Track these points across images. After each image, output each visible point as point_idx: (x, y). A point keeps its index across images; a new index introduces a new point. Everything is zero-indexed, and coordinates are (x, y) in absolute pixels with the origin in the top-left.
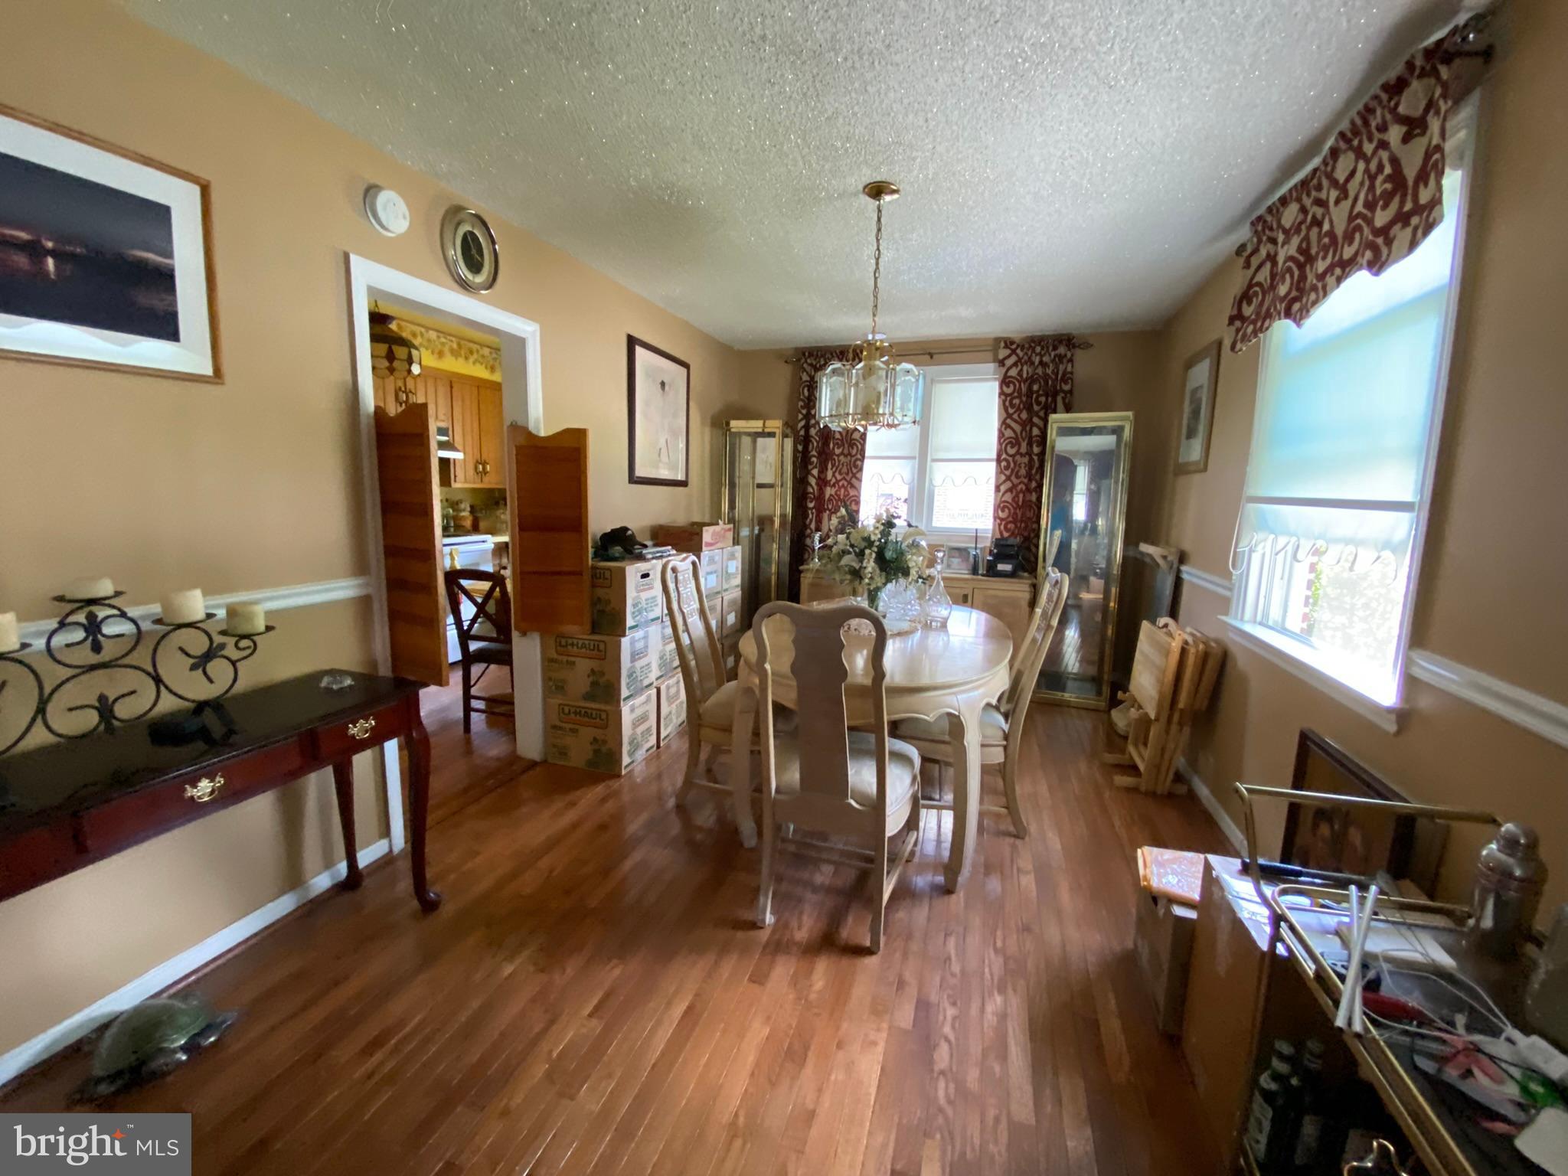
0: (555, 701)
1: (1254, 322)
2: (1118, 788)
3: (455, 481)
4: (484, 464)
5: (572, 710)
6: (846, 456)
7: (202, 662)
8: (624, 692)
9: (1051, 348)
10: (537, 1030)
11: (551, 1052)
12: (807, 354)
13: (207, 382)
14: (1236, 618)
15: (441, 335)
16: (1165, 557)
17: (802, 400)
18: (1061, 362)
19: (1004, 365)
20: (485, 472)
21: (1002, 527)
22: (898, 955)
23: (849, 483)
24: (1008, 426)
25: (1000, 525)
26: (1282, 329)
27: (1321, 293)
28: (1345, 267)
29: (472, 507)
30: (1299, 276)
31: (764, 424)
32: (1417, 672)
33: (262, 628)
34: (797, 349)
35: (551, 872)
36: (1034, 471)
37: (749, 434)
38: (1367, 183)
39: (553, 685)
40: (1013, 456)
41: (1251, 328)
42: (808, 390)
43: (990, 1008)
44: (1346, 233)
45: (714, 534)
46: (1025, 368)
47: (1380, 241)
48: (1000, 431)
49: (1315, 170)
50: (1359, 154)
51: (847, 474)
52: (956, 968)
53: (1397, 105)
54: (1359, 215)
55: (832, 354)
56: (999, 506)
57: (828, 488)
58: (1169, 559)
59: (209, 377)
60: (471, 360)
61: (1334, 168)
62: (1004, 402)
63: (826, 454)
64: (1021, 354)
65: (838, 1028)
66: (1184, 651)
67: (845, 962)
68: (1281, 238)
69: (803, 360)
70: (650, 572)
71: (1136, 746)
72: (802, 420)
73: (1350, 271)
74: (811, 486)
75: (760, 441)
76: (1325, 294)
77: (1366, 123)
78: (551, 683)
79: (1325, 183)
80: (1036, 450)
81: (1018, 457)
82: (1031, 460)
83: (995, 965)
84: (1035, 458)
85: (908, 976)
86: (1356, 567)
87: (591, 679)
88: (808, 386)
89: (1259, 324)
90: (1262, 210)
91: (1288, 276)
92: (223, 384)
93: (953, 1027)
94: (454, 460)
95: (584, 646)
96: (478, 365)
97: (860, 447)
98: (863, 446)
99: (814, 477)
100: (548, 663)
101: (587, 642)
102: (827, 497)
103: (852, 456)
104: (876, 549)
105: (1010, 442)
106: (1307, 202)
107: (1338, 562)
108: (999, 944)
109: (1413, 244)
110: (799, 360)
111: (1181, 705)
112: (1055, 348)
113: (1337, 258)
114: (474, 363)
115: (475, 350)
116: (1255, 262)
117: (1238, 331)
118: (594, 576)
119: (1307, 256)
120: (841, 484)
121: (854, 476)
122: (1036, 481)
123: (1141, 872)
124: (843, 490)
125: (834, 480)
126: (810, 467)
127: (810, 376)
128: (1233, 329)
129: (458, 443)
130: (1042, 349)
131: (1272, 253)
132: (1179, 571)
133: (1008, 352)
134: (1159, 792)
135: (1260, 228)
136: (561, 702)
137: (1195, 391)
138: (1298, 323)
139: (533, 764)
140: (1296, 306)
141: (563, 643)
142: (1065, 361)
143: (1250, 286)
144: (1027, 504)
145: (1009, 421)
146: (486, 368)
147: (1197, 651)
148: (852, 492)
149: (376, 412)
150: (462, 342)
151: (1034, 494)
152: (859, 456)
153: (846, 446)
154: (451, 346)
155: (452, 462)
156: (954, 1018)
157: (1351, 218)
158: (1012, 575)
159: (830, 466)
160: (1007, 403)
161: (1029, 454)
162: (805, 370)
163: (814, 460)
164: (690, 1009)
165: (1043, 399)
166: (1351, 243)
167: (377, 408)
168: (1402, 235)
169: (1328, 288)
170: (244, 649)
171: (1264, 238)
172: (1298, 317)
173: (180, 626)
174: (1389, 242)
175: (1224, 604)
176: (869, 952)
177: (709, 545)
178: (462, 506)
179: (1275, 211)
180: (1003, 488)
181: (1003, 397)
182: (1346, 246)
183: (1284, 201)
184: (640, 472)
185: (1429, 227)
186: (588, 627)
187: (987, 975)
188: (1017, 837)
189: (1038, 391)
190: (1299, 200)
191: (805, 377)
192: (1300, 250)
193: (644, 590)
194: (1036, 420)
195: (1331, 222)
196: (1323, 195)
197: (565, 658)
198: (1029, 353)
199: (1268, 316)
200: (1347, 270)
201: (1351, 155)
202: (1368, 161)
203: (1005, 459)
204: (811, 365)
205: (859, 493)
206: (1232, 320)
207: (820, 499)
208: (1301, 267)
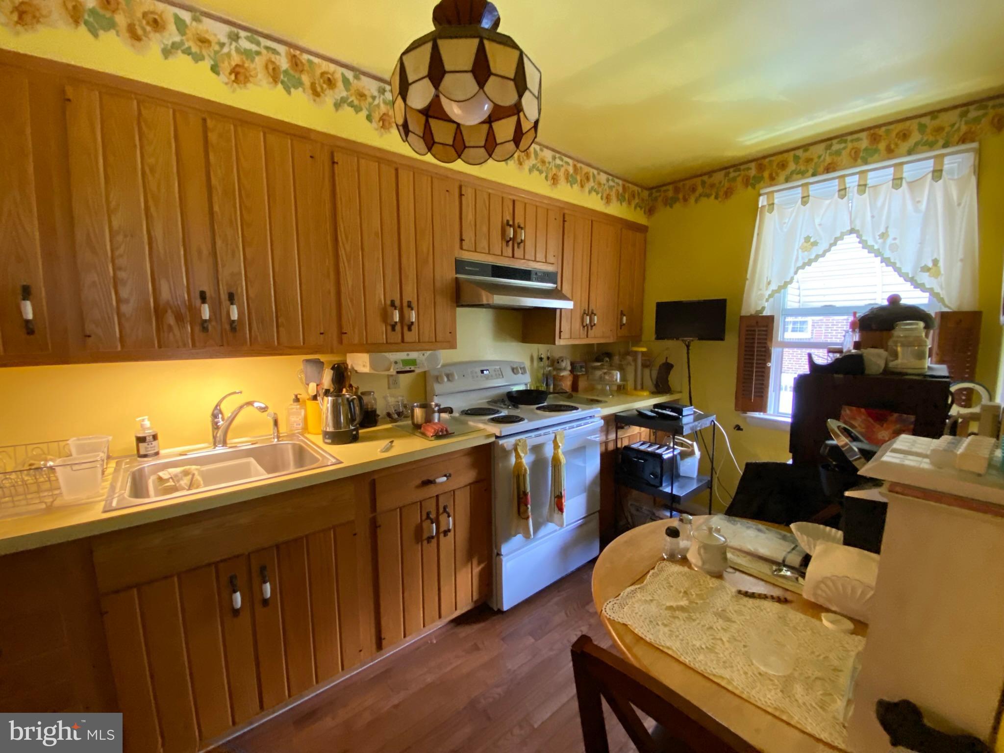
3: (560, 338)
4: (592, 314)
15: (557, 155)
20: (592, 325)
29: (572, 364)
60: (587, 188)
94: (561, 309)
115: (591, 175)
129: (566, 290)
150: (579, 165)
154: (566, 170)
155: (558, 312)
178: (563, 364)
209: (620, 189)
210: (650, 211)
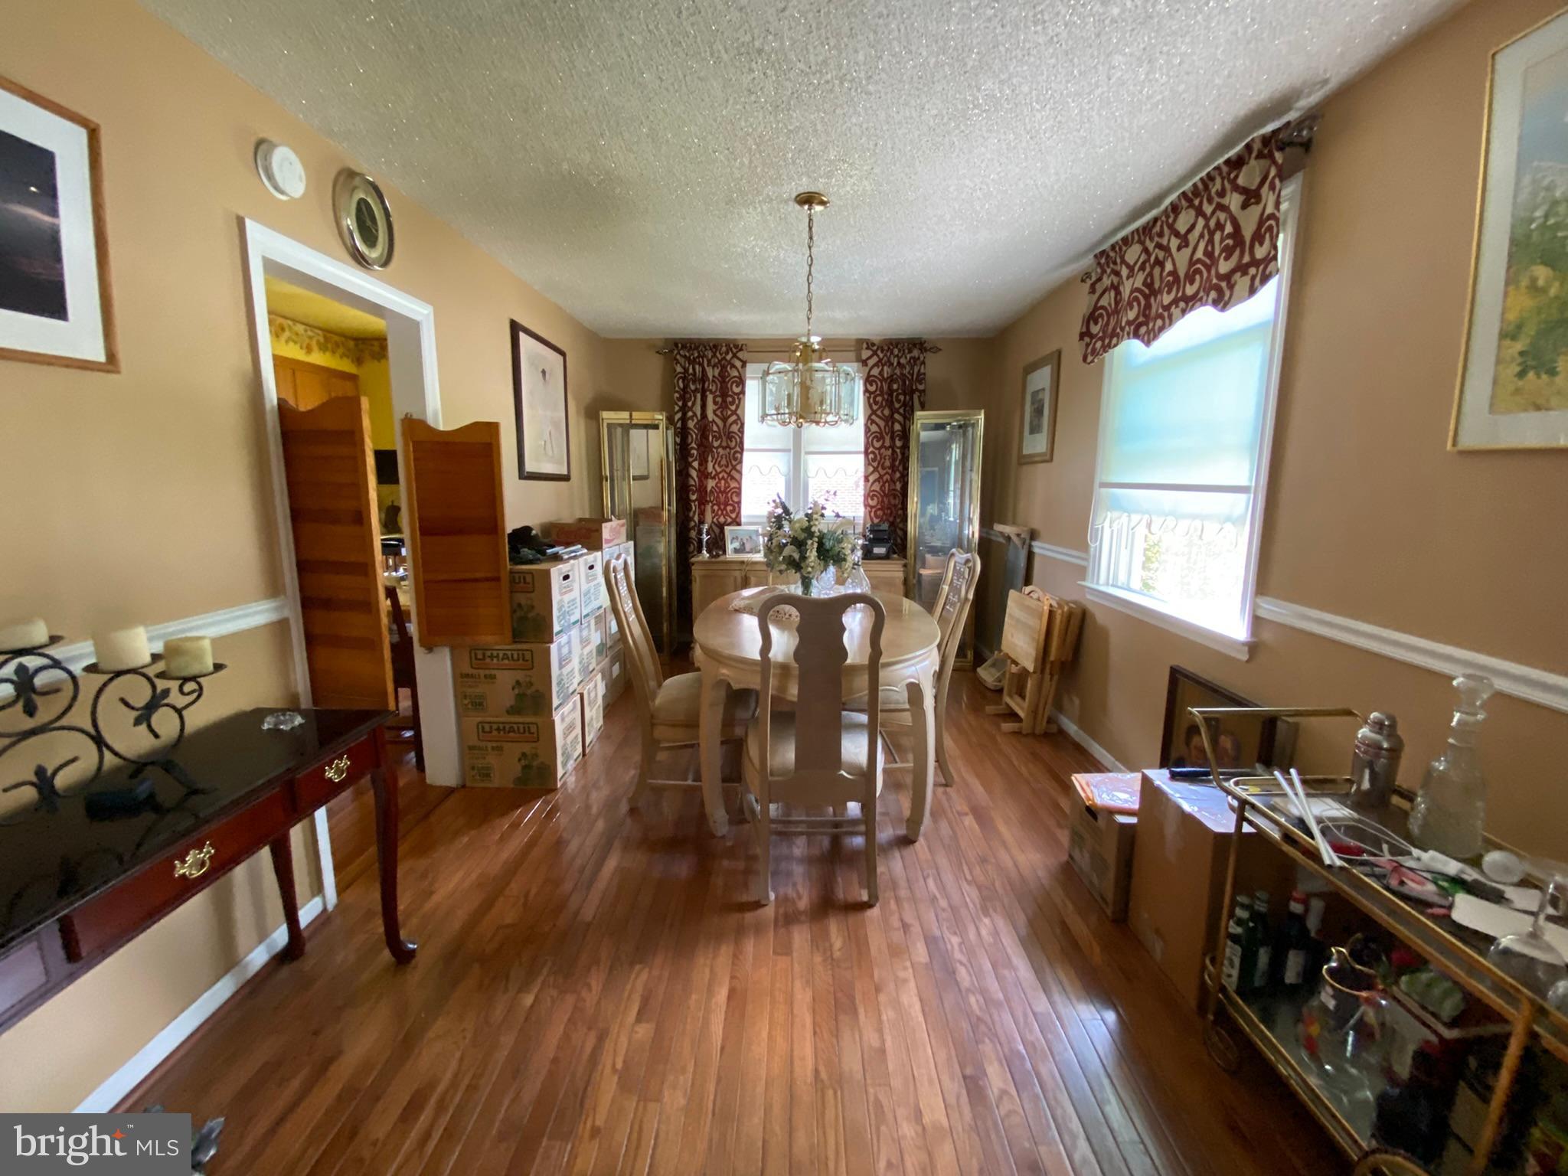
0: (473, 720)
1: (1102, 339)
2: (1005, 734)
5: (495, 726)
6: (724, 448)
7: (145, 716)
8: (555, 702)
9: (906, 351)
10: (588, 1049)
11: (614, 1065)
12: (680, 345)
13: (99, 370)
14: (1092, 582)
16: (1018, 535)
17: (677, 392)
18: (915, 364)
19: (867, 365)
21: (872, 514)
22: (893, 905)
23: (729, 474)
24: (873, 422)
25: (870, 512)
26: (1132, 347)
27: (1167, 321)
28: (1189, 302)
30: (1145, 305)
31: (631, 416)
32: (1261, 613)
33: (211, 668)
34: (667, 340)
35: (526, 896)
36: (897, 463)
37: (621, 425)
38: (1207, 237)
39: (468, 702)
40: (879, 449)
41: (1099, 344)
42: (683, 382)
43: (984, 932)
44: (1187, 275)
45: (612, 530)
46: (885, 368)
47: (1224, 284)
48: (866, 425)
49: (1156, 220)
50: (1200, 212)
51: (727, 466)
52: (943, 903)
53: (1237, 177)
54: (1199, 261)
55: (705, 347)
56: (869, 495)
57: (710, 481)
58: (1022, 536)
59: (100, 363)
61: (1175, 220)
62: (869, 398)
63: (706, 447)
64: (881, 355)
65: (872, 976)
66: (1051, 613)
67: (853, 919)
68: (1125, 272)
69: (676, 352)
70: (570, 574)
71: (1011, 696)
72: (678, 412)
73: (1193, 306)
74: (693, 478)
75: (633, 432)
76: (1170, 324)
77: (1206, 188)
78: (466, 702)
79: (1166, 230)
80: (898, 443)
81: (883, 450)
82: (894, 452)
83: (972, 894)
84: (898, 451)
85: (909, 918)
86: (1203, 537)
87: (516, 691)
88: (681, 377)
89: (1107, 341)
90: (1106, 246)
91: (1135, 304)
92: (118, 372)
93: (961, 951)
95: (505, 657)
96: (291, 344)
97: (738, 440)
98: (742, 438)
99: (695, 469)
100: (461, 679)
101: (509, 653)
102: (709, 489)
103: (731, 449)
104: (816, 539)
105: (876, 437)
106: (1151, 246)
107: (1187, 534)
108: (969, 877)
109: (1252, 291)
110: (671, 351)
111: (1052, 657)
112: (910, 351)
113: (1180, 294)
114: (287, 342)
115: (286, 326)
116: (1099, 288)
117: (1088, 345)
118: (513, 581)
119: (1151, 290)
120: (721, 476)
121: (734, 468)
122: (900, 472)
123: (1083, 795)
124: (723, 482)
125: (714, 473)
126: (690, 460)
127: (684, 368)
128: (1083, 343)
130: (899, 351)
131: (1116, 284)
132: (1030, 546)
133: (869, 353)
134: (1037, 732)
135: (1103, 261)
136: (479, 719)
137: (1035, 393)
138: (1148, 343)
139: (449, 792)
140: (1143, 330)
141: (480, 656)
142: (918, 362)
143: (1096, 308)
144: (892, 494)
145: (874, 417)
146: (301, 348)
147: (1063, 612)
148: (733, 484)
149: (279, 405)
151: (898, 483)
152: (738, 449)
153: (724, 438)
156: (960, 945)
157: (1192, 262)
158: (887, 557)
159: (710, 458)
160: (871, 401)
161: (893, 447)
162: (678, 362)
163: (695, 452)
164: (732, 992)
165: (902, 397)
166: (1192, 283)
167: (279, 399)
168: (1242, 283)
169: (1174, 317)
170: (189, 694)
171: (1109, 271)
172: (1146, 338)
173: (119, 674)
174: (1231, 287)
175: (1082, 572)
176: (868, 905)
177: (608, 541)
179: (1117, 249)
180: (872, 479)
181: (867, 395)
182: (1188, 285)
183: (1126, 241)
184: (529, 467)
185: (1265, 279)
186: (508, 634)
187: (971, 905)
188: (946, 785)
189: (897, 390)
190: (1141, 242)
191: (679, 369)
192: (1145, 283)
193: (565, 593)
194: (896, 416)
195: (1174, 264)
196: (1164, 242)
197: (482, 672)
198: (888, 354)
199: (1114, 334)
200: (1191, 304)
201: (1192, 213)
202: (1207, 219)
203: (873, 452)
204: (685, 356)
205: (739, 483)
206: (1082, 336)
207: (702, 490)
208: (1147, 297)
209: (322, 340)
210: (359, 361)
